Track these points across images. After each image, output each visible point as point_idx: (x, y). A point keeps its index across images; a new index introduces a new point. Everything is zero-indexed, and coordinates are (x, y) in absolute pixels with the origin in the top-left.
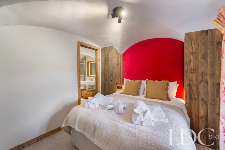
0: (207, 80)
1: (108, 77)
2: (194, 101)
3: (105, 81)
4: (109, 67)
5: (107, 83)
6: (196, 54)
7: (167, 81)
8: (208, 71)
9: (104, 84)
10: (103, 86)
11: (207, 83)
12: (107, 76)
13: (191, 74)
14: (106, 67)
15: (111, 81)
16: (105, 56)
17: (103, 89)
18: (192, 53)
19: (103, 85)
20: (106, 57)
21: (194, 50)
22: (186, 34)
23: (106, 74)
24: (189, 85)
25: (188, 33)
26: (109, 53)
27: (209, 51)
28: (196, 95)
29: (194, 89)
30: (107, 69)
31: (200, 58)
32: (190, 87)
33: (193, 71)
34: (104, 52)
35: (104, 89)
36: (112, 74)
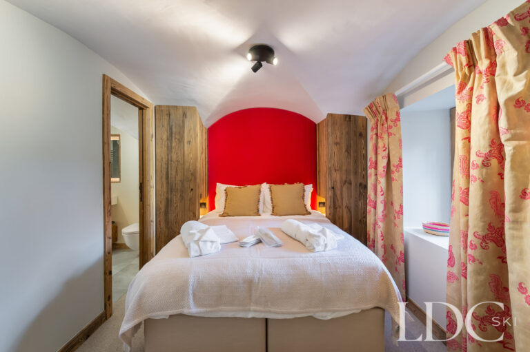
0: (350, 180)
1: (182, 181)
2: (338, 210)
3: (171, 192)
4: (184, 156)
5: (179, 195)
6: (339, 144)
7: (302, 184)
8: (352, 168)
9: (167, 199)
10: (163, 207)
11: (351, 184)
12: (179, 178)
13: (334, 172)
14: (174, 156)
15: (192, 190)
16: (171, 129)
17: (163, 214)
18: (336, 144)
19: (164, 203)
20: (174, 130)
21: (338, 140)
22: (329, 114)
23: (174, 173)
24: (333, 188)
25: (331, 114)
26: (183, 122)
27: (352, 142)
28: (340, 200)
29: (338, 192)
30: (178, 161)
31: (344, 151)
32: (334, 191)
33: (337, 168)
34: (166, 117)
35: (166, 213)
36: (192, 174)
